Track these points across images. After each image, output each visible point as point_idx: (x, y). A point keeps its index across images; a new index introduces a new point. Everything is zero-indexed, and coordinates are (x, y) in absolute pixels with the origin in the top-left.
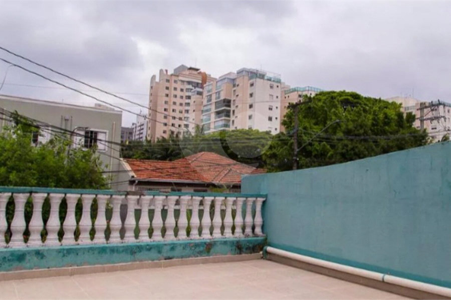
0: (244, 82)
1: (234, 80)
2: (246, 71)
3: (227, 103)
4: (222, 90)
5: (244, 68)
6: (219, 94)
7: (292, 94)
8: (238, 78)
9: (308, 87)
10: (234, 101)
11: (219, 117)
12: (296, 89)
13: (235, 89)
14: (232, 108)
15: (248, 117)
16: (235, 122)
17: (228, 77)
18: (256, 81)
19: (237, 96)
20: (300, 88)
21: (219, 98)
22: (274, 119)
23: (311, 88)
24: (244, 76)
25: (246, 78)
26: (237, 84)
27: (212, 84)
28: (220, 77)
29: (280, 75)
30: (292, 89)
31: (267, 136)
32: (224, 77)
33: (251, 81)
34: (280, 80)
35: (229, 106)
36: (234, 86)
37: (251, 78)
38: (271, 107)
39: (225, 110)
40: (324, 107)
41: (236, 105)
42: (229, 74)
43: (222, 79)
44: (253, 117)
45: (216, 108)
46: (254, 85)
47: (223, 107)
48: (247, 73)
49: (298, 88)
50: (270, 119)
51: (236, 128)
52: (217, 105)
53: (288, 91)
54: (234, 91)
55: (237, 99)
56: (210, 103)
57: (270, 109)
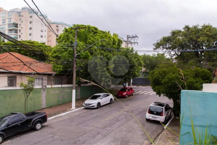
0: (26, 15)
1: (19, 13)
2: (27, 9)
3: (16, 25)
4: (12, 17)
5: (26, 7)
6: (10, 19)
7: (52, 25)
8: (22, 12)
9: (62, 22)
10: (20, 24)
11: (11, 33)
12: (55, 23)
13: (20, 18)
14: (19, 28)
15: (29, 35)
16: (21, 36)
17: (15, 10)
18: (33, 15)
19: (22, 22)
20: (57, 22)
21: (10, 22)
22: (44, 37)
23: (63, 23)
24: (26, 11)
25: (27, 13)
26: (22, 15)
27: (5, 13)
28: (10, 10)
29: (47, 14)
30: (53, 22)
31: (44, 45)
32: (13, 10)
33: (31, 15)
34: (47, 17)
35: (17, 27)
36: (20, 16)
37: (30, 13)
38: (42, 30)
39: (14, 29)
40: (85, 32)
41: (22, 27)
42: (17, 9)
43: (12, 11)
44: (32, 34)
45: (8, 27)
46: (32, 17)
47: (13, 27)
48: (28, 10)
49: (56, 22)
50: (42, 37)
51: (22, 39)
52: (9, 26)
53: (50, 23)
54: (20, 19)
55: (22, 24)
56: (5, 24)
57: (42, 31)
